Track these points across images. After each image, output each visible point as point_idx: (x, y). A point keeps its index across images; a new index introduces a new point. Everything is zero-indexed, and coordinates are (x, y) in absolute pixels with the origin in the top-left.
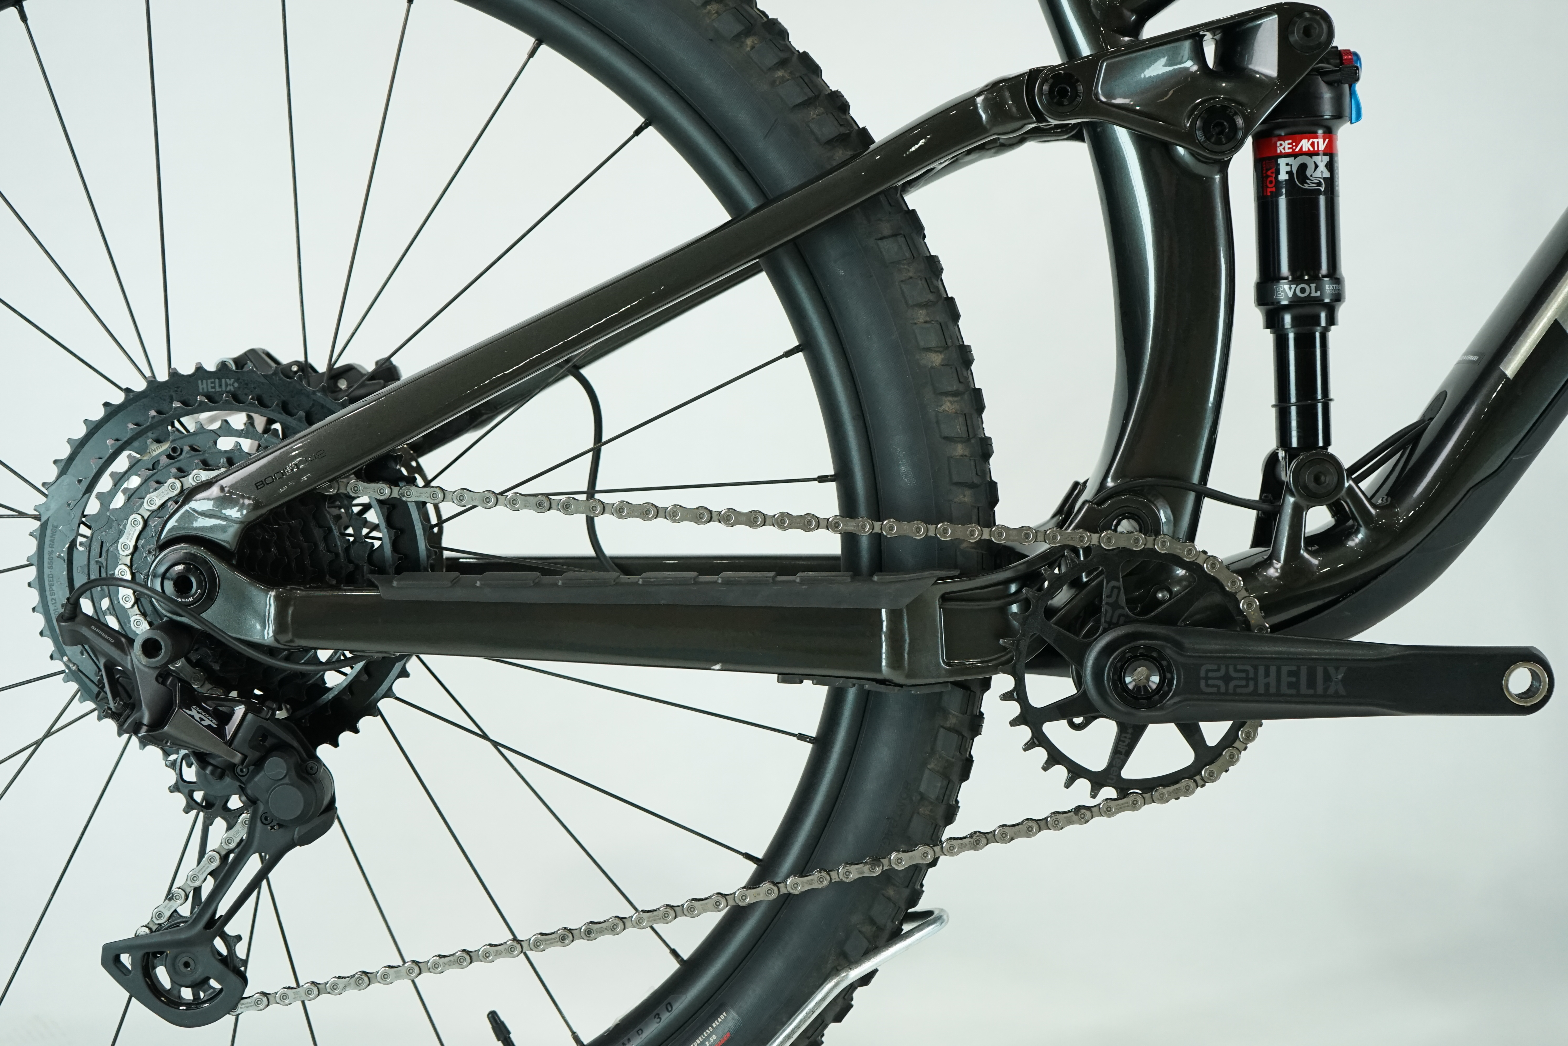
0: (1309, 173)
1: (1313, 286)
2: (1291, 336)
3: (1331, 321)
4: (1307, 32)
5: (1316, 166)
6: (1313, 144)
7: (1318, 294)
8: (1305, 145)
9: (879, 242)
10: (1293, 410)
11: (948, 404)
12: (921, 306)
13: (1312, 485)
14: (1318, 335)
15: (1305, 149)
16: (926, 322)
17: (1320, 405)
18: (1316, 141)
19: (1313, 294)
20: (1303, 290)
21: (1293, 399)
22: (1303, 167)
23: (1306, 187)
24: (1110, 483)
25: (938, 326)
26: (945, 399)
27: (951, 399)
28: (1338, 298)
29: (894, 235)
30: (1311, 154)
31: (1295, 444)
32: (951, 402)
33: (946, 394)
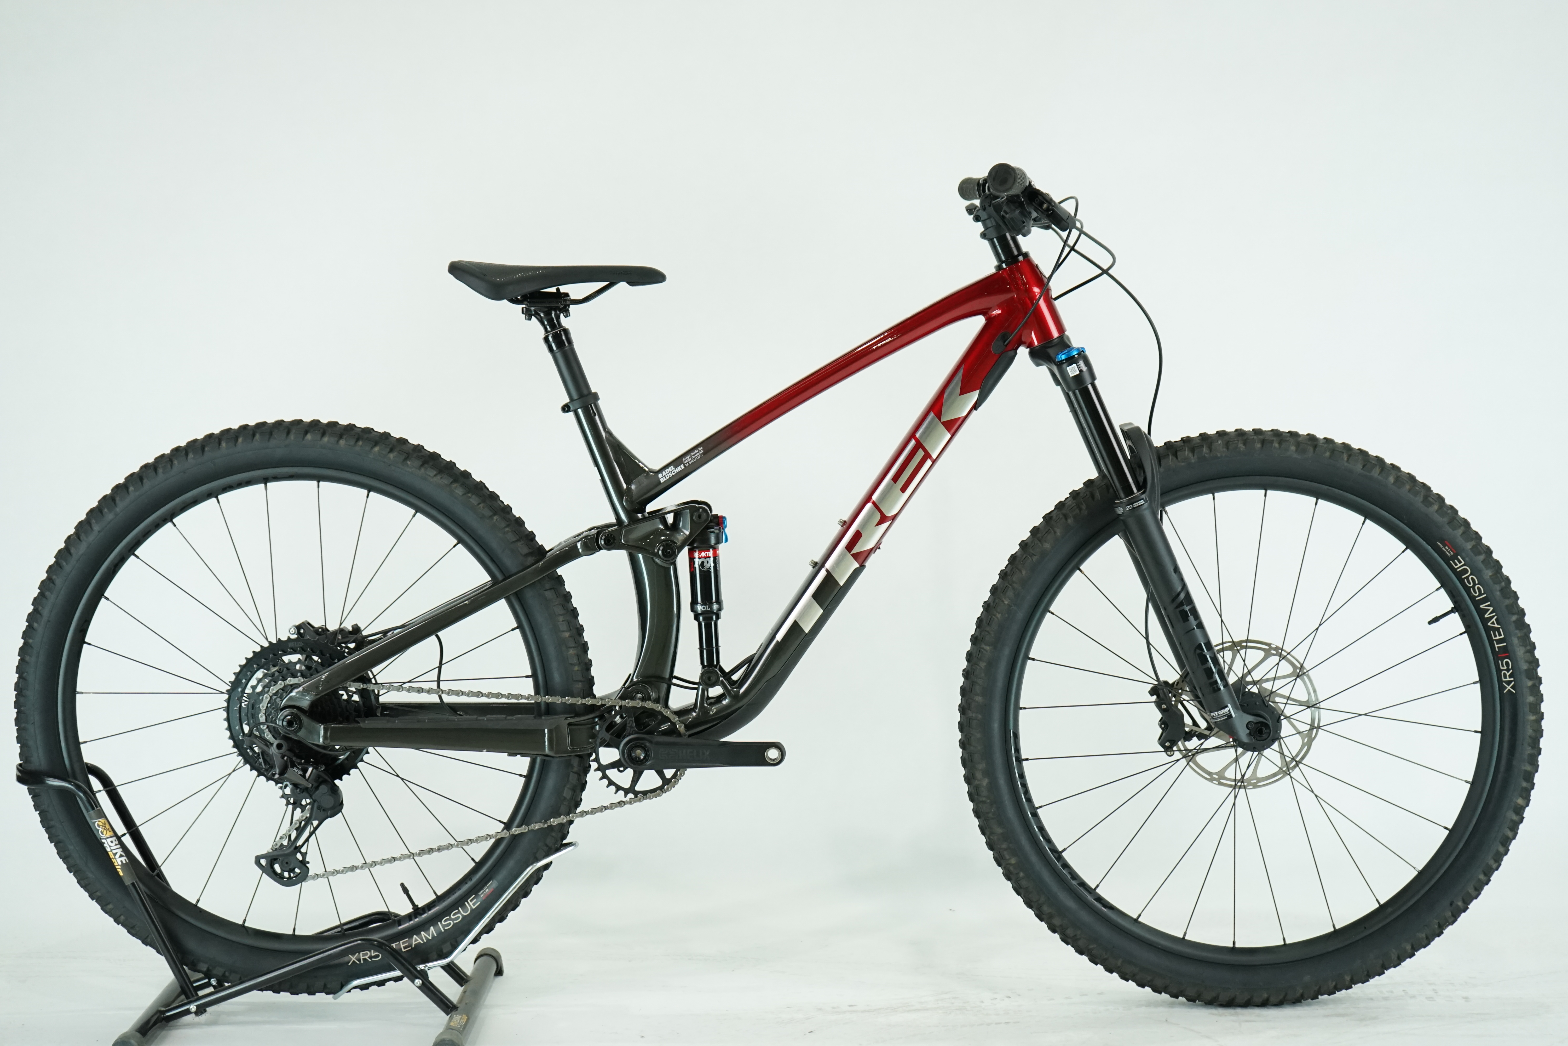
0: (705, 564)
1: (707, 606)
2: (703, 624)
3: (718, 617)
4: (700, 516)
5: (708, 562)
6: (706, 554)
7: (710, 609)
8: (703, 554)
9: (545, 592)
10: (705, 651)
11: (572, 651)
12: (561, 615)
13: (707, 680)
14: (713, 623)
15: (703, 556)
16: (563, 621)
17: (714, 649)
18: (707, 553)
19: (708, 609)
20: (704, 608)
21: (705, 647)
22: (703, 563)
23: (704, 570)
24: (635, 679)
25: (567, 623)
26: (570, 649)
27: (573, 649)
28: (720, 609)
29: (550, 589)
30: (705, 558)
31: (706, 664)
32: (573, 650)
33: (571, 648)
